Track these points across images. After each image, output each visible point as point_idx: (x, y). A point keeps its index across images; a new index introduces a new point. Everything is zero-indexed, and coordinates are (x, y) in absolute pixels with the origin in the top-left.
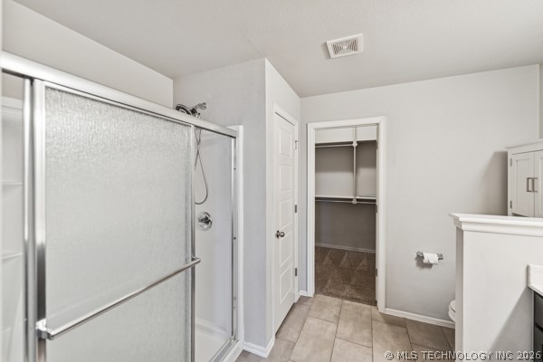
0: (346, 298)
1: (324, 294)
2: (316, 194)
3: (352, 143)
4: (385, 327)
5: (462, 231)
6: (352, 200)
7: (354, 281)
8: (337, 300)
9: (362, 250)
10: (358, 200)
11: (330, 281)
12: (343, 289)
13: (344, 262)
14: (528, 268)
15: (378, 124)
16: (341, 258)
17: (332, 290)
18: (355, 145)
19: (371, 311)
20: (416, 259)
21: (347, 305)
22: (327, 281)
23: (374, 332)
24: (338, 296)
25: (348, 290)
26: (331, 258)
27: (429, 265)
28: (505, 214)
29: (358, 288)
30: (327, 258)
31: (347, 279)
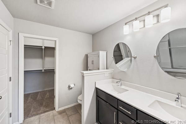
0: (42, 113)
1: (30, 117)
2: (24, 69)
3: (42, 47)
4: (59, 116)
5: (84, 76)
6: (42, 70)
7: (44, 104)
8: (37, 116)
9: (46, 89)
10: (44, 70)
11: (32, 109)
12: (39, 110)
13: (39, 97)
14: (95, 82)
15: (55, 41)
16: (37, 96)
17: (34, 113)
18: (43, 48)
19: (53, 113)
20: (68, 87)
21: (43, 116)
22: (30, 110)
23: (55, 120)
24: (37, 114)
25: (42, 109)
26: (31, 98)
27: (72, 88)
28: (87, 70)
29: (46, 106)
30: (29, 98)
31: (41, 104)
